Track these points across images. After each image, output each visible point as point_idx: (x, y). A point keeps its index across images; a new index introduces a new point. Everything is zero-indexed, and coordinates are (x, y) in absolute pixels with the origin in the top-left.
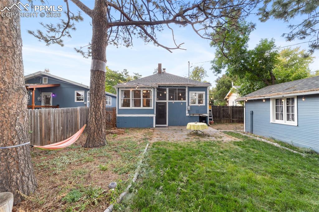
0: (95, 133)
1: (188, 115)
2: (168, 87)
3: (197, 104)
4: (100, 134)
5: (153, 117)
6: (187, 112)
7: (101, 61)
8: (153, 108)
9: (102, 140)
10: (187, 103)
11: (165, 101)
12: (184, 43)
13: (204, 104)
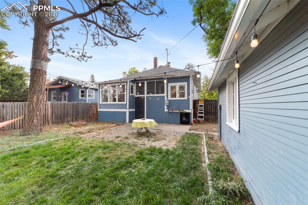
0: (27, 124)
1: (166, 110)
2: (146, 80)
3: (178, 98)
4: (31, 125)
5: (126, 112)
6: (166, 107)
7: (37, 60)
8: (126, 103)
9: (31, 130)
10: (166, 97)
11: (144, 96)
12: (145, 28)
13: (186, 98)
